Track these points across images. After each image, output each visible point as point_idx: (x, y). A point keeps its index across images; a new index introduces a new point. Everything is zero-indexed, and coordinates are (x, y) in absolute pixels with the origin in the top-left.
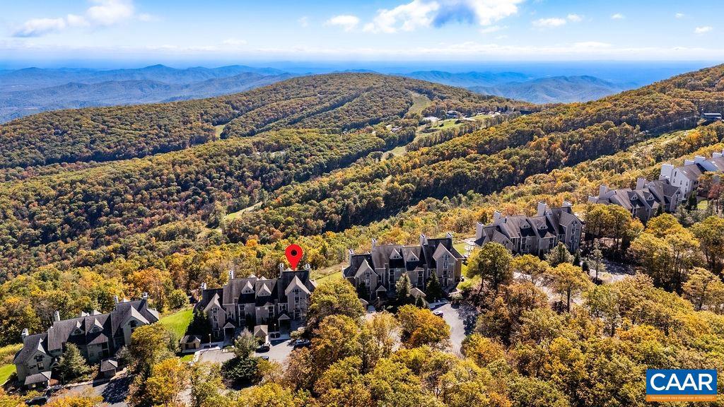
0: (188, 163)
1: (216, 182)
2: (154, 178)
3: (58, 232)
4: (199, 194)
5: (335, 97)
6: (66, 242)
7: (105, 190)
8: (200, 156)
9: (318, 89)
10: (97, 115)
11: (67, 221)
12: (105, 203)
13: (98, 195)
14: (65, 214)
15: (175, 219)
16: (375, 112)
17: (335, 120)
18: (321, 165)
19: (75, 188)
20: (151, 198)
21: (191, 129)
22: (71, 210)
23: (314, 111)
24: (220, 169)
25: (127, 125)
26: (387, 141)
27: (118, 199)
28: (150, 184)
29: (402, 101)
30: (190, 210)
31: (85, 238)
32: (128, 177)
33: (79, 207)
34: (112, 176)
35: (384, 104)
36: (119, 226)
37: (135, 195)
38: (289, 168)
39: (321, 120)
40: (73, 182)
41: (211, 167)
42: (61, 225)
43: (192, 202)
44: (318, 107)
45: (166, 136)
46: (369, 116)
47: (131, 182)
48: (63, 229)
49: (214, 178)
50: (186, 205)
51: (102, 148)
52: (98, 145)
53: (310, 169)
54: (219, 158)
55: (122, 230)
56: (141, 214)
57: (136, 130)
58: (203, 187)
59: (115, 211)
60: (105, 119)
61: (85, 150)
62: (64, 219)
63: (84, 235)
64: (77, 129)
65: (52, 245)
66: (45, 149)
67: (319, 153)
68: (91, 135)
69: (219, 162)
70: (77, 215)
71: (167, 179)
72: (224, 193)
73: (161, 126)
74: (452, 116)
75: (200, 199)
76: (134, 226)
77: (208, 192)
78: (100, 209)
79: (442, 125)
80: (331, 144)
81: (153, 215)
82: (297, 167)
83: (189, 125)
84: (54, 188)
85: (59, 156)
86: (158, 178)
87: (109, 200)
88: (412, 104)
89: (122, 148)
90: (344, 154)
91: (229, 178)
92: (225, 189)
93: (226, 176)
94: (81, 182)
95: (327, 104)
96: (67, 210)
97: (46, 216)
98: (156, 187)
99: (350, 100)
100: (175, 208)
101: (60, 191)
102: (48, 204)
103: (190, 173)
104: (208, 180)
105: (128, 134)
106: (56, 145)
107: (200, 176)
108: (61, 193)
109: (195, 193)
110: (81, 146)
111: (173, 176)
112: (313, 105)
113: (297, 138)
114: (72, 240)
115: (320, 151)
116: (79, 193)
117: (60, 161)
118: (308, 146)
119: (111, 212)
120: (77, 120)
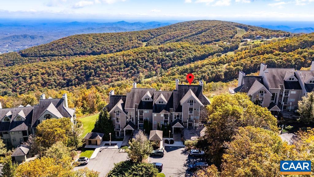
0: (129, 55)
1: (141, 64)
2: (114, 61)
3: (73, 82)
4: (133, 69)
5: (198, 30)
6: (76, 87)
7: (93, 65)
8: (135, 53)
9: (190, 27)
10: (95, 36)
11: (77, 78)
12: (93, 71)
13: (91, 67)
14: (77, 74)
15: (122, 80)
16: (217, 36)
17: (198, 40)
18: (190, 58)
19: (82, 64)
20: (112, 70)
21: (133, 43)
22: (79, 73)
23: (187, 36)
24: (143, 58)
25: (106, 41)
26: (224, 49)
27: (98, 70)
28: (112, 64)
29: (232, 31)
30: (129, 76)
31: (83, 86)
32: (103, 60)
33: (82, 72)
34: (97, 60)
35: (222, 33)
36: (98, 81)
37: (106, 68)
38: (174, 60)
39: (191, 40)
40: (81, 61)
41: (139, 57)
42: (75, 79)
43: (130, 73)
44: (190, 34)
45: (122, 46)
46: (214, 38)
47: (105, 62)
48: (75, 81)
49: (140, 62)
50: (127, 74)
51: (95, 50)
52: (94, 49)
53: (185, 60)
54: (143, 54)
55: (99, 83)
56: (108, 77)
57: (110, 43)
58: (135, 66)
59: (97, 74)
60: (98, 38)
61: (89, 50)
62: (76, 77)
63: (83, 84)
64: (86, 42)
65: (70, 87)
66: (74, 49)
67: (189, 53)
68: (92, 44)
69: (143, 55)
70: (81, 75)
71: (120, 62)
72: (144, 69)
73: (120, 41)
74: (258, 38)
75: (133, 72)
76: (104, 82)
77: (137, 69)
78: (91, 73)
79: (253, 42)
80: (196, 49)
81: (113, 77)
82: (178, 59)
83: (132, 42)
84: (73, 63)
85: (79, 52)
86: (116, 61)
87: (95, 70)
88: (236, 33)
89: (103, 50)
90: (202, 54)
91: (147, 63)
92: (145, 68)
93: (146, 62)
94: (85, 61)
95: (194, 33)
96: (77, 73)
97: (70, 75)
98: (115, 65)
99: (205, 31)
100: (122, 75)
101: (76, 65)
102: (70, 70)
103: (130, 60)
104: (138, 63)
105: (106, 44)
106: (78, 48)
107: (134, 61)
108: (76, 66)
109: (131, 69)
110: (88, 48)
111: (122, 61)
112: (187, 33)
113: (179, 46)
114: (78, 86)
115: (190, 52)
116: (83, 66)
117: (79, 54)
118: (184, 50)
119: (95, 75)
120: (87, 38)
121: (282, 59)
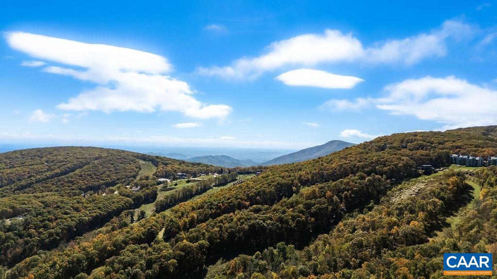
5: (65, 164)
9: (45, 159)
16: (109, 176)
17: (69, 184)
18: (69, 228)
23: (44, 176)
26: (134, 200)
29: (133, 166)
35: (116, 170)
38: (30, 235)
39: (53, 184)
44: (48, 174)
46: (103, 180)
53: (58, 234)
67: (65, 216)
74: (181, 177)
79: (176, 185)
80: (77, 205)
82: (40, 233)
88: (140, 169)
90: (94, 214)
95: (58, 171)
99: (80, 167)
112: (41, 172)
113: (36, 203)
115: (66, 213)
118: (51, 209)
121: (271, 219)
